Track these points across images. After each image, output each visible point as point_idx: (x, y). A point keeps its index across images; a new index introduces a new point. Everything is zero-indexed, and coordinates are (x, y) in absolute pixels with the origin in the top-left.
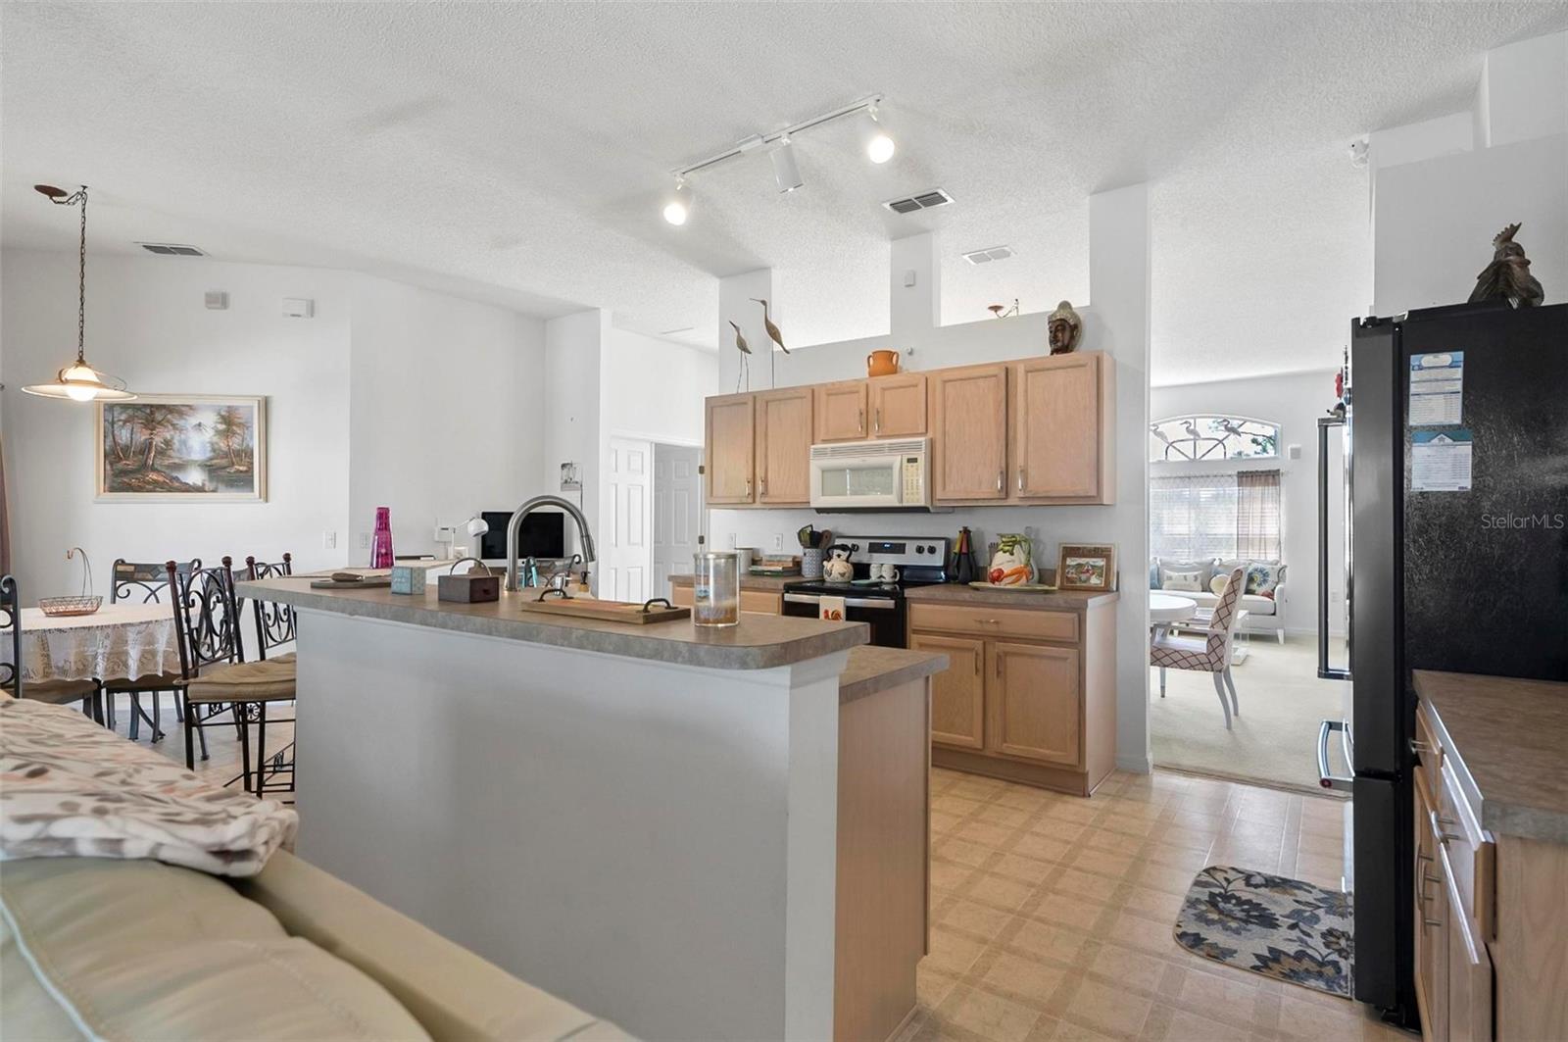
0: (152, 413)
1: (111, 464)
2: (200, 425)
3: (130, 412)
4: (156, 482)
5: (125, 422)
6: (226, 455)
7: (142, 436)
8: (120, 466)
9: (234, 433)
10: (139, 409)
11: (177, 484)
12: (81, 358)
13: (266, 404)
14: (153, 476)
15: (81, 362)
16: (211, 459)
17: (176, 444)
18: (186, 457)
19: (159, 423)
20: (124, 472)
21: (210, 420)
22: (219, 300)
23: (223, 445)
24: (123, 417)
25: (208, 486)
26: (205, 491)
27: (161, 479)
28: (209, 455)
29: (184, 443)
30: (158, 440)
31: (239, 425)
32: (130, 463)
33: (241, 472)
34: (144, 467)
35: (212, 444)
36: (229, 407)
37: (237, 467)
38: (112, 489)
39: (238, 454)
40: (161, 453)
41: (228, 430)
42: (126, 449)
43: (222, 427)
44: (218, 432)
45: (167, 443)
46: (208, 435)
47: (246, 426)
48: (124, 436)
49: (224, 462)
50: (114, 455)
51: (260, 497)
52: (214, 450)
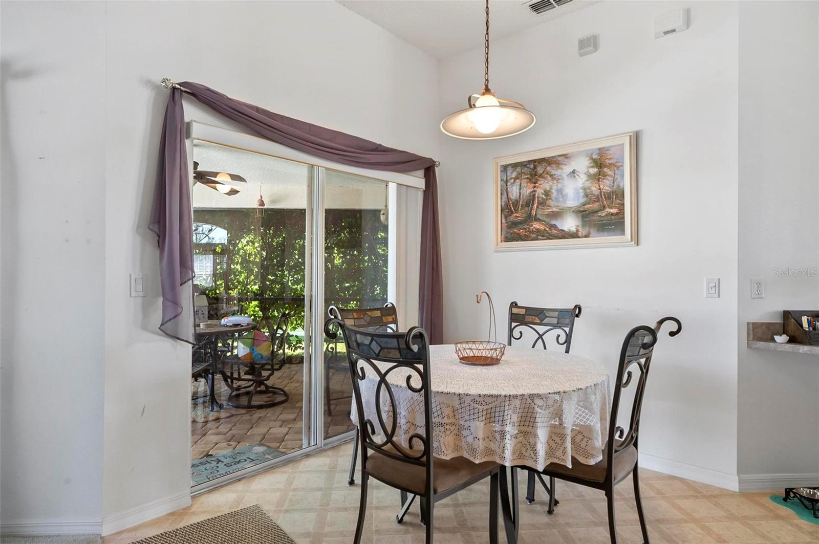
0: (535, 167)
1: (506, 217)
2: (574, 172)
3: (519, 169)
4: (538, 230)
5: (515, 179)
6: (598, 199)
7: (527, 191)
8: (512, 218)
9: (605, 175)
10: (525, 166)
11: (554, 232)
12: (487, 86)
13: (636, 139)
14: (536, 225)
15: (487, 90)
16: (584, 205)
17: (554, 194)
18: (562, 205)
19: (541, 176)
20: (515, 224)
21: (582, 165)
22: (589, 44)
23: (595, 190)
24: (514, 175)
25: (582, 232)
26: (579, 237)
27: (542, 227)
28: (582, 200)
29: (560, 191)
30: (540, 192)
31: (610, 166)
32: (519, 215)
33: (612, 214)
34: (529, 218)
35: (585, 189)
36: (599, 149)
37: (608, 210)
38: (507, 240)
39: (609, 196)
40: (542, 203)
41: (599, 173)
42: (516, 203)
43: (595, 170)
44: (590, 177)
45: (547, 193)
46: (582, 181)
47: (617, 166)
48: (514, 192)
49: (596, 206)
50: (508, 209)
51: (632, 241)
52: (587, 196)
